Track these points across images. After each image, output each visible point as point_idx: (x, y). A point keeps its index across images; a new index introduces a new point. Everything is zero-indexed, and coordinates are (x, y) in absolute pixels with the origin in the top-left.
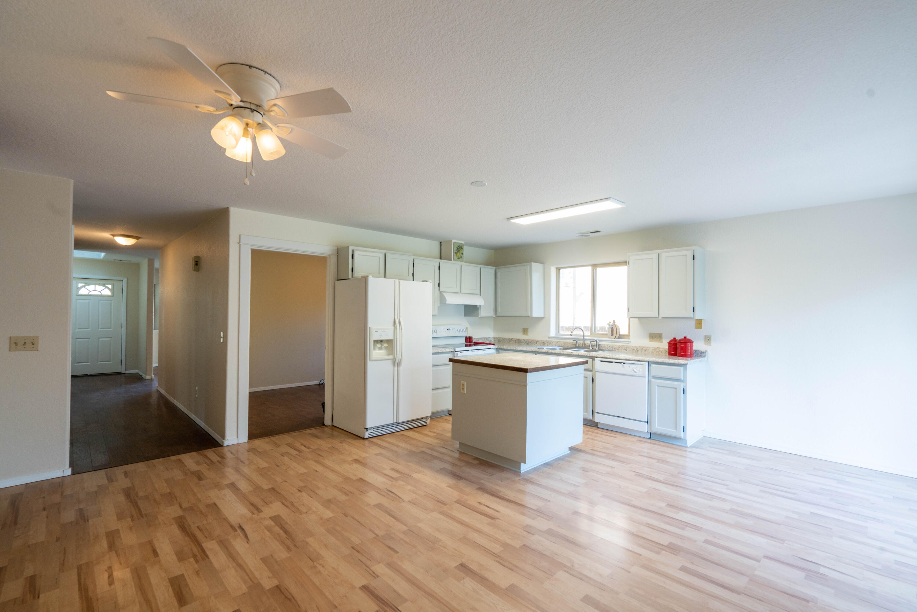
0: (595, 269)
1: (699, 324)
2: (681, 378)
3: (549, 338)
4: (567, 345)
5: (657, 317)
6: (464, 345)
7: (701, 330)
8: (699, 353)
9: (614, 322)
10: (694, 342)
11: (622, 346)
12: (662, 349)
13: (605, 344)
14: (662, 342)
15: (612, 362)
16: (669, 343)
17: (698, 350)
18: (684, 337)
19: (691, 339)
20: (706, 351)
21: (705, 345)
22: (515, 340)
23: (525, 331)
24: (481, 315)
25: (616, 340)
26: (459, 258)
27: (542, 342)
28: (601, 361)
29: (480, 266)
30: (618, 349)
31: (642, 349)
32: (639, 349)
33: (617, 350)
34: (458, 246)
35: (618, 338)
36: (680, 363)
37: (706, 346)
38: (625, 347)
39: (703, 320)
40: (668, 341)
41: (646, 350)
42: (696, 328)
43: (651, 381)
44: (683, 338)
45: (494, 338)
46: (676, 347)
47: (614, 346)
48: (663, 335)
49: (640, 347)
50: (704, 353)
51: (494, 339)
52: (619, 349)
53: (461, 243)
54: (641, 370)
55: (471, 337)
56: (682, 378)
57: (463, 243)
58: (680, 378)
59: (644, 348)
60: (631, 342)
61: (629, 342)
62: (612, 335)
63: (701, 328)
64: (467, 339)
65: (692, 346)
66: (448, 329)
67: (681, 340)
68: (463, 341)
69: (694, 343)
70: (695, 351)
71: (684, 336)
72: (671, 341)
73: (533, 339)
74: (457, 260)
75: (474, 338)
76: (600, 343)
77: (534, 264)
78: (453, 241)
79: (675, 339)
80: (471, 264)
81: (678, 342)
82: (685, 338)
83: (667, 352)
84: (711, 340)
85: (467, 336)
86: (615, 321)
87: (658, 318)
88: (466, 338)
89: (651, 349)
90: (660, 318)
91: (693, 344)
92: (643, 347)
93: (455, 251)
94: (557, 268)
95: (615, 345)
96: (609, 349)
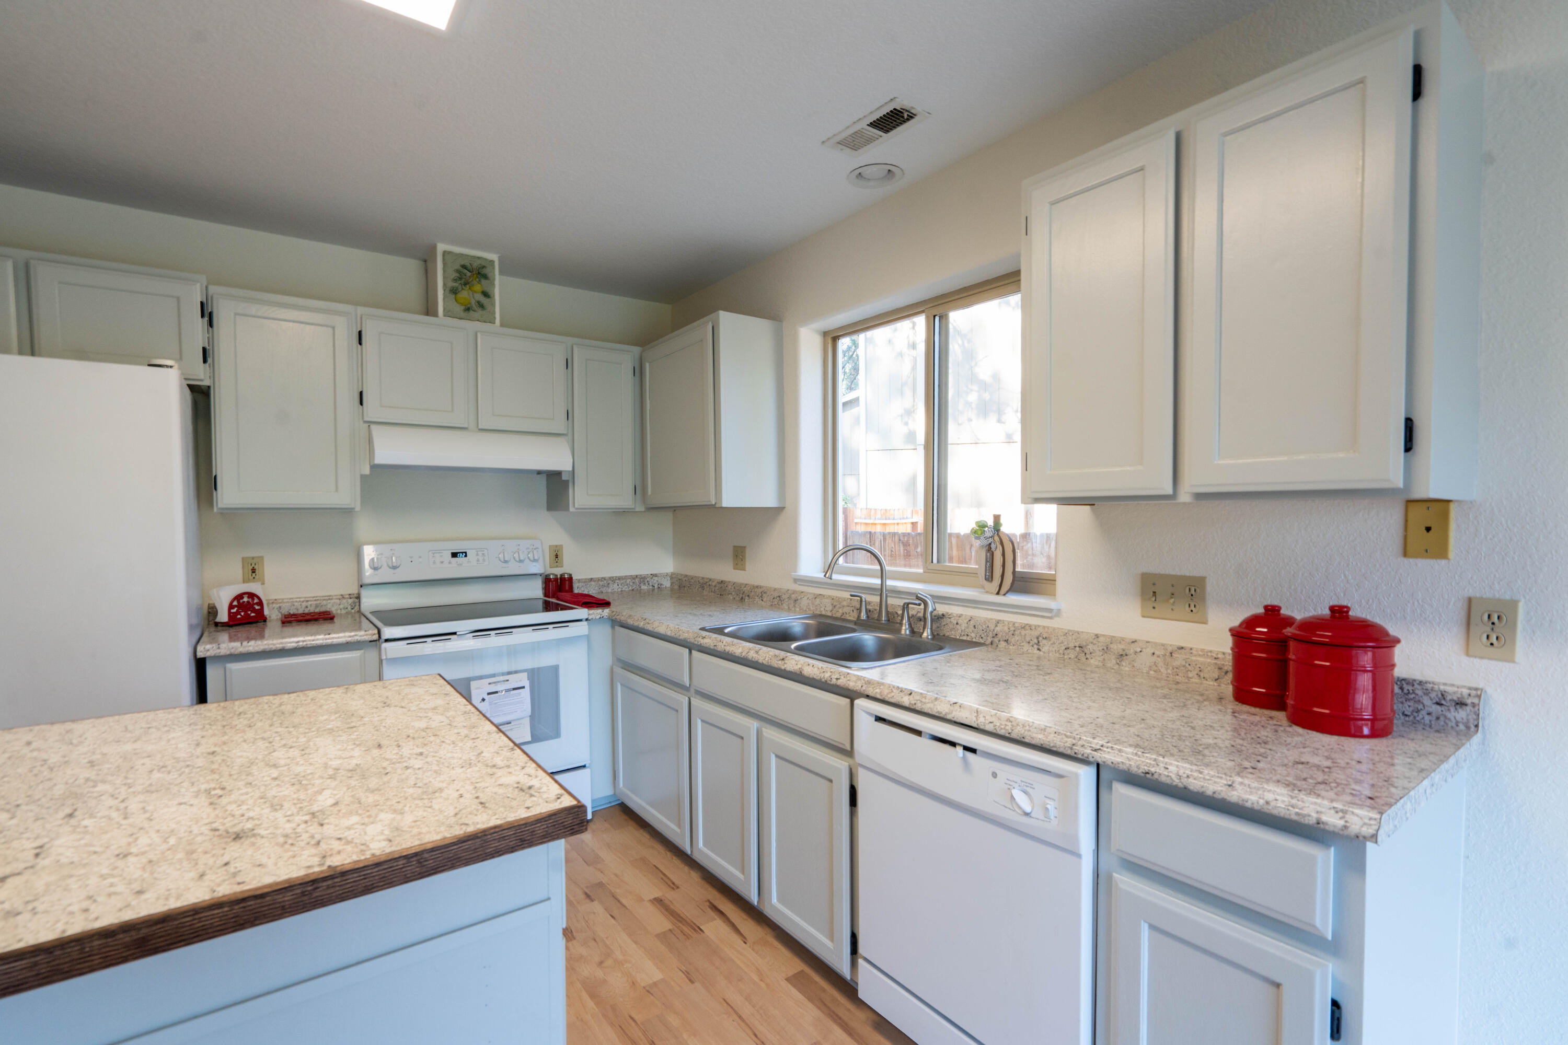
0: (941, 317)
1: (1428, 529)
2: (1318, 923)
3: (796, 580)
4: (841, 611)
5: (1169, 490)
6: (540, 604)
7: (1439, 564)
8: (1426, 701)
9: (997, 518)
10: (1398, 641)
11: (1023, 627)
12: (1201, 659)
13: (960, 616)
14: (1205, 623)
15: (918, 733)
16: (1236, 634)
17: (1420, 683)
18: (1332, 609)
19: (1377, 620)
20: (1478, 693)
21: (1467, 654)
22: (714, 584)
23: (739, 556)
24: (576, 506)
25: (1000, 599)
26: (468, 309)
27: (776, 594)
28: (879, 719)
29: (570, 340)
30: (1006, 641)
31: (1106, 650)
32: (1090, 647)
33: (1003, 644)
34: (464, 267)
35: (1013, 589)
36: (1312, 821)
37: (1476, 661)
38: (1037, 633)
39: (1453, 510)
40: (1236, 620)
41: (1122, 656)
42: (1405, 554)
43: (1110, 878)
44: (1327, 612)
45: (672, 576)
46: (1284, 663)
47: (992, 626)
48: (1210, 587)
49: (1097, 636)
50: (1460, 704)
51: (671, 578)
52: (1013, 640)
53: (479, 258)
54: (1051, 806)
55: (566, 576)
56: (1324, 923)
57: (493, 257)
58: (1314, 926)
59: (1115, 647)
60: (1059, 613)
61: (1050, 610)
62: (990, 578)
63: (1440, 551)
64: (549, 583)
65: (1383, 666)
66: (454, 555)
67: (1310, 625)
68: (536, 590)
69: (1398, 651)
70: (1397, 690)
71: (1335, 602)
72: (1251, 622)
73: (756, 584)
74: (463, 314)
75: (579, 581)
76: (941, 609)
77: (726, 319)
78: (441, 247)
79: (1272, 611)
80: (526, 333)
81: (1295, 638)
82: (1339, 612)
83: (1227, 672)
84: (1512, 626)
85: (549, 575)
86: (1002, 521)
87: (1173, 496)
88: (547, 581)
89: (1149, 650)
90: (1184, 497)
91: (1391, 656)
92: (1113, 639)
93: (451, 284)
94: (825, 334)
95: (998, 622)
96: (973, 635)
